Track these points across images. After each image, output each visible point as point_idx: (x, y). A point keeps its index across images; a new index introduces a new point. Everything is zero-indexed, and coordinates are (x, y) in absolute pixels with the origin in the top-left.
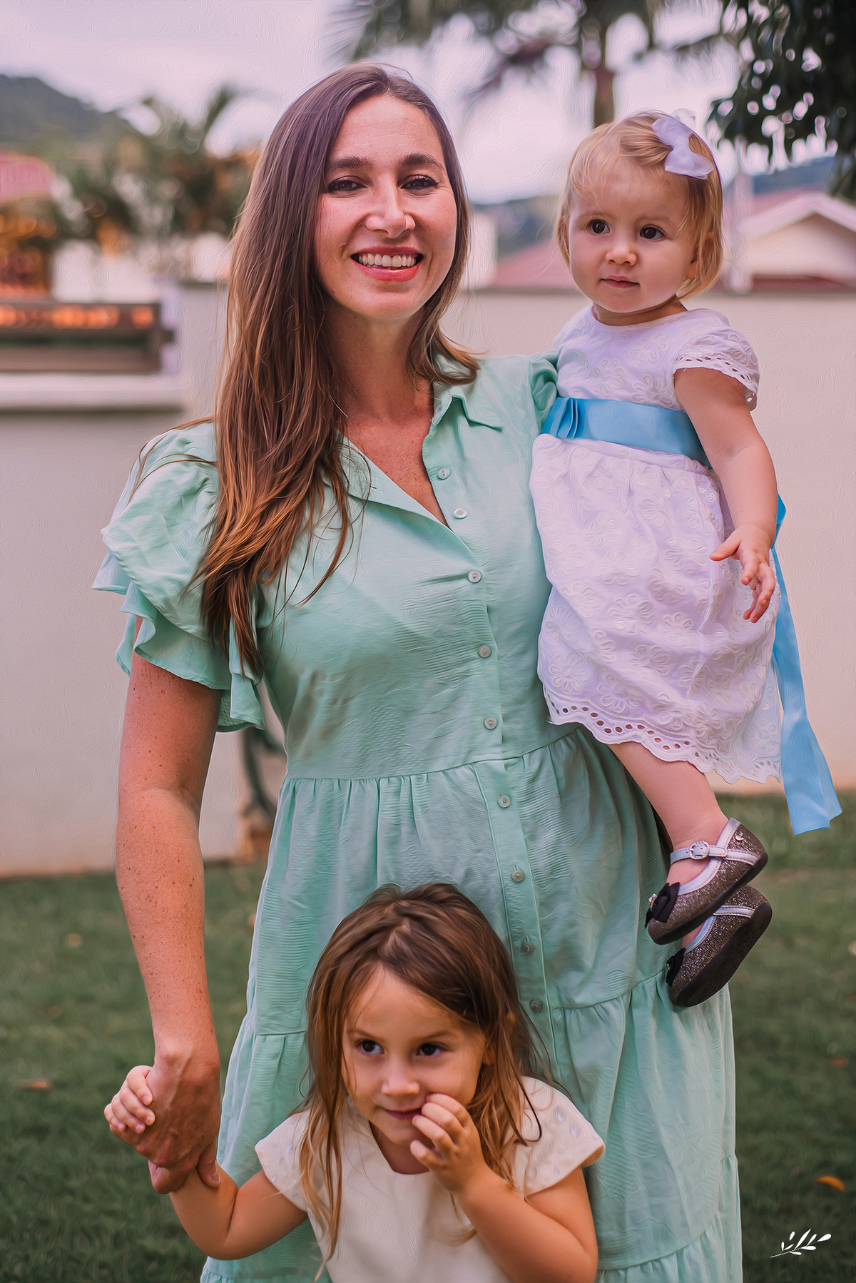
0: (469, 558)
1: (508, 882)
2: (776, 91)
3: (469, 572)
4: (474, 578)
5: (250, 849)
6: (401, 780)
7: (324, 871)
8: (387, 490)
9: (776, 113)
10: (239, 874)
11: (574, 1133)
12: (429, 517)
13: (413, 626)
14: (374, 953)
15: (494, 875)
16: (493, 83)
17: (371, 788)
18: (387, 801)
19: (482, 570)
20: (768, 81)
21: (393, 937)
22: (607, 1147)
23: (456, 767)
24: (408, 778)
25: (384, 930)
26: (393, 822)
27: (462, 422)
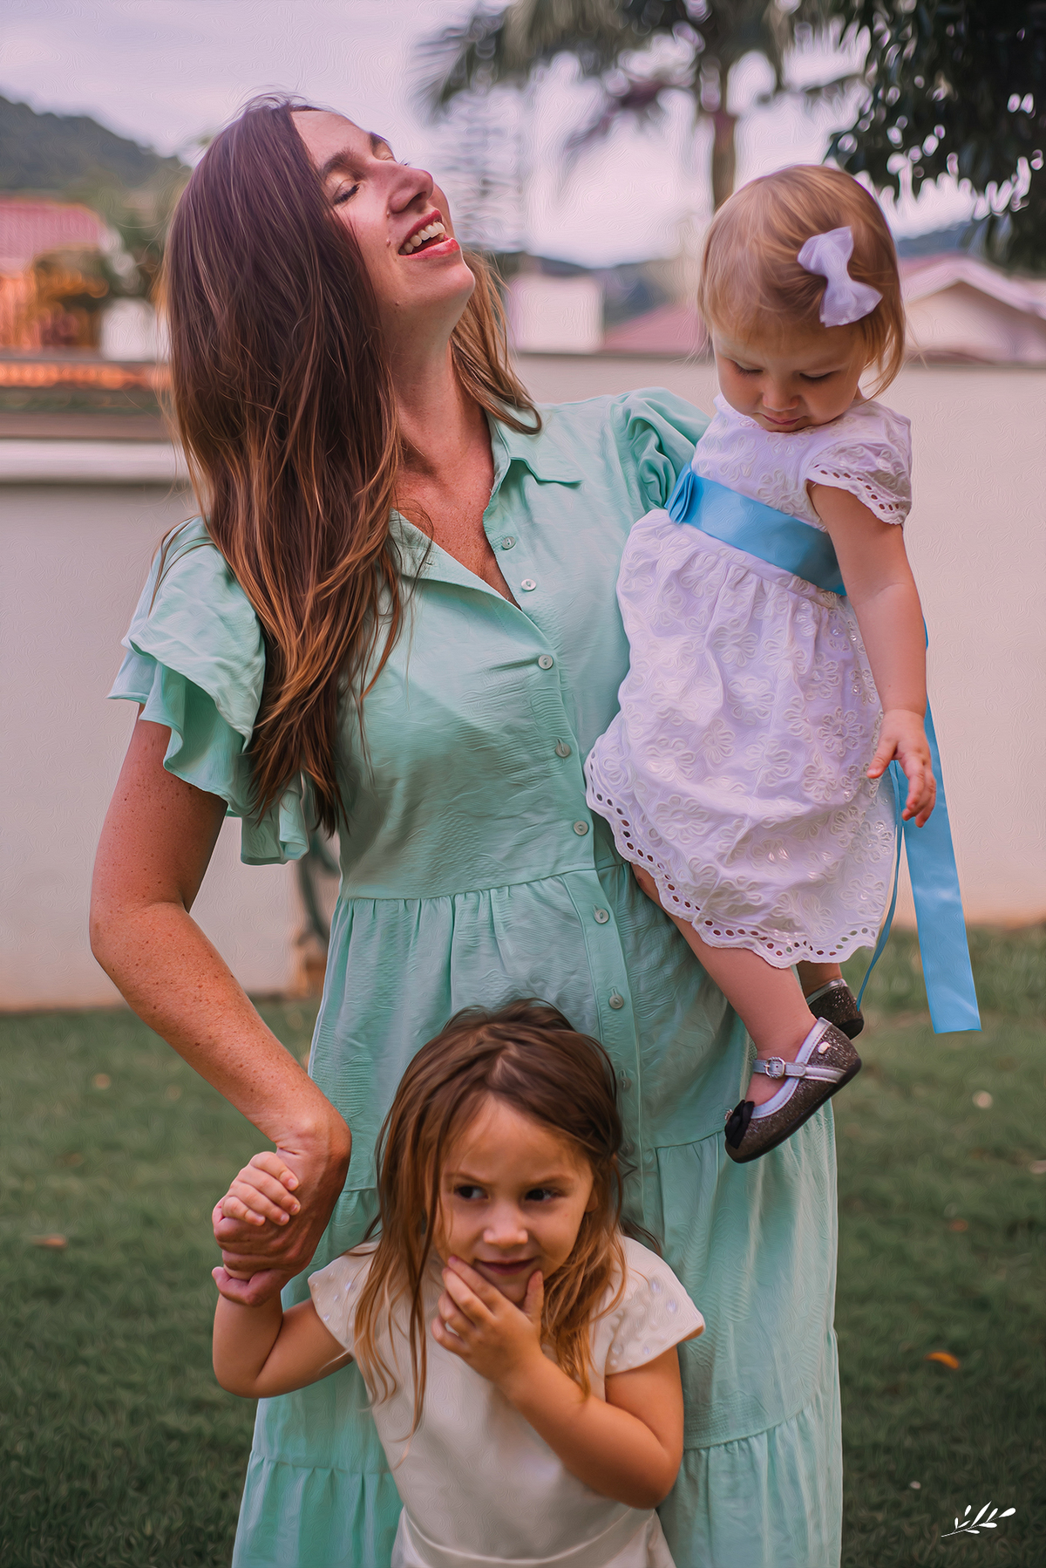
0: (539, 640)
1: (605, 1008)
2: (902, 121)
3: (539, 656)
4: (546, 664)
5: (304, 983)
6: (479, 896)
7: (384, 1005)
8: (446, 567)
9: (904, 148)
10: (292, 1011)
11: (671, 1309)
12: (491, 593)
13: (479, 720)
14: (482, 1083)
15: (589, 1001)
16: (599, 129)
17: (444, 907)
18: (463, 919)
19: (554, 654)
20: (893, 112)
21: (500, 1064)
22: (707, 1326)
23: (543, 879)
24: (487, 892)
25: (488, 1056)
26: (470, 943)
27: (529, 481)
